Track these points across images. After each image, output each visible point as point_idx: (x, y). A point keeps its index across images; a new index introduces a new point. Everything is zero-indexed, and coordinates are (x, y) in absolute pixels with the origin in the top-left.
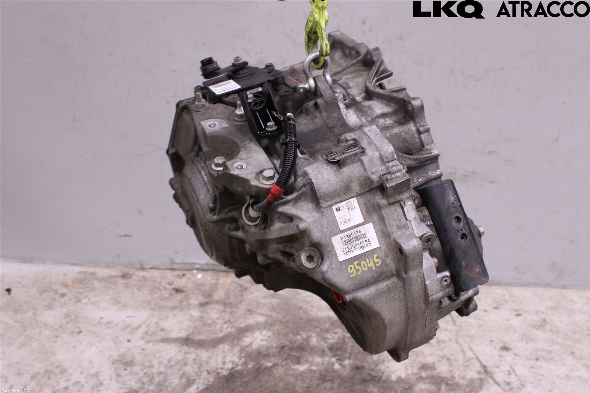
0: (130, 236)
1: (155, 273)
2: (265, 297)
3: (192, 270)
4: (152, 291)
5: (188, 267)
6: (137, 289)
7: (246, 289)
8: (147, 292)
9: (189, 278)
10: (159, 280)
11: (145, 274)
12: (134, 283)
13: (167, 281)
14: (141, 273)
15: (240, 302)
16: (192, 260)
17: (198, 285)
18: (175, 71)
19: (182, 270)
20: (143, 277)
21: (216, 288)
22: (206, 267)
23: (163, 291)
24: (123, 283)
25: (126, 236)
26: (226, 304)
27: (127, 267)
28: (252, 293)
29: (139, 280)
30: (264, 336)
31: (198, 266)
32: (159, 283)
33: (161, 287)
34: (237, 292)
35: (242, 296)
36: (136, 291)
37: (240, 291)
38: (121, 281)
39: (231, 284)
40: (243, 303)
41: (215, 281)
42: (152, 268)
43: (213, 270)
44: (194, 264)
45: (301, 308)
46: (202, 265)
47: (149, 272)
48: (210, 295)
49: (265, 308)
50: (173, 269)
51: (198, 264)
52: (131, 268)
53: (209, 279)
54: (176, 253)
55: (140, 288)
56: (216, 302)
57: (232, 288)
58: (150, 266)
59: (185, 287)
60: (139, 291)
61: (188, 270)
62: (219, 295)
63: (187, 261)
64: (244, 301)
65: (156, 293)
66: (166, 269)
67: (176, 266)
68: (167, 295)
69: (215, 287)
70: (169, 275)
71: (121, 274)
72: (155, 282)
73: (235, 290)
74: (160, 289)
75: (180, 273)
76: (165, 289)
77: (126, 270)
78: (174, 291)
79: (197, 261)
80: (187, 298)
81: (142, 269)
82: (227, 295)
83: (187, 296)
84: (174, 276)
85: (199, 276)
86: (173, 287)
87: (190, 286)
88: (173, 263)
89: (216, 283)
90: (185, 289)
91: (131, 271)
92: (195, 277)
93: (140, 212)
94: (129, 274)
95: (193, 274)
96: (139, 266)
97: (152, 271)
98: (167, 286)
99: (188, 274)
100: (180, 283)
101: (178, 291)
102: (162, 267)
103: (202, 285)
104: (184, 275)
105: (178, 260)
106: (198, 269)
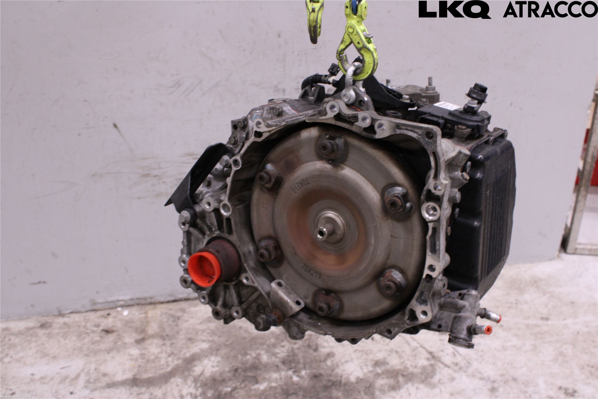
0: (44, 282)
1: (76, 317)
2: (201, 323)
3: (116, 307)
4: (79, 336)
5: (112, 305)
6: (62, 337)
7: (179, 318)
8: (74, 338)
9: (115, 317)
10: (83, 324)
11: (66, 320)
12: (56, 331)
13: (93, 324)
14: (61, 320)
15: (178, 333)
16: (116, 298)
17: (128, 323)
18: (86, 101)
19: (105, 309)
20: (65, 324)
21: (148, 322)
22: (130, 303)
23: (92, 335)
24: (45, 334)
25: (40, 282)
26: (163, 336)
27: (43, 316)
28: (187, 321)
29: (61, 328)
30: (213, 362)
31: (122, 303)
32: (85, 326)
33: (88, 331)
34: (170, 323)
35: (177, 325)
36: (62, 340)
37: (174, 321)
38: (41, 332)
39: (161, 315)
40: (181, 333)
41: (143, 316)
42: (72, 313)
43: (138, 304)
44: (118, 301)
45: (241, 328)
46: (126, 301)
47: (68, 317)
48: (143, 331)
49: (205, 334)
50: (95, 310)
51: (122, 300)
52: (47, 316)
53: (137, 314)
54: (97, 293)
55: (65, 336)
56: (153, 336)
57: (164, 320)
58: (70, 311)
59: (113, 326)
60: (65, 340)
61: (111, 308)
62: (153, 328)
63: (110, 299)
64: (181, 330)
65: (84, 338)
66: (87, 311)
67: (98, 307)
68: (98, 338)
69: (146, 322)
70: (92, 316)
71: (39, 325)
72: (79, 326)
73: (167, 321)
74: (87, 333)
75: (104, 313)
76: (93, 332)
77: (44, 319)
78: (104, 332)
79: (121, 298)
80: (120, 337)
81: (61, 315)
82: (161, 327)
83: (119, 335)
84: (98, 318)
85: (126, 313)
86: (101, 328)
87: (119, 324)
88: (95, 304)
89: (146, 317)
90: (115, 329)
91: (49, 319)
92: (121, 314)
93: (54, 255)
94: (47, 323)
95: (118, 311)
96: (57, 313)
97: (73, 315)
98: (95, 329)
99: (113, 313)
100: (108, 323)
101: (107, 332)
102: (83, 310)
103: (131, 321)
104: (109, 314)
105: (101, 300)
106: (122, 306)
